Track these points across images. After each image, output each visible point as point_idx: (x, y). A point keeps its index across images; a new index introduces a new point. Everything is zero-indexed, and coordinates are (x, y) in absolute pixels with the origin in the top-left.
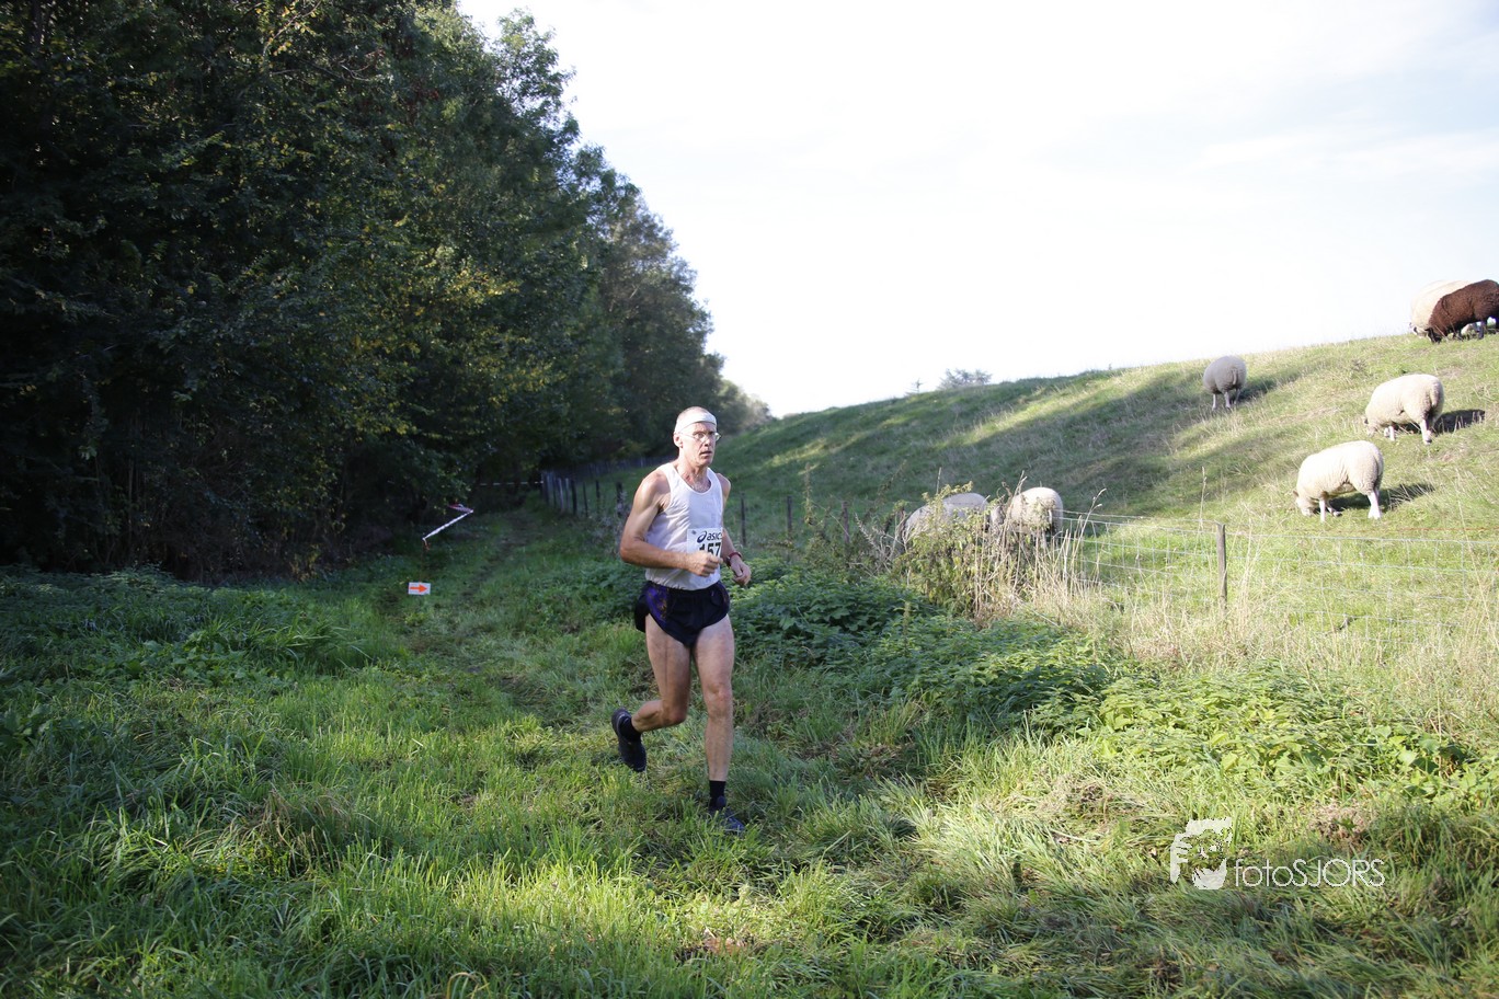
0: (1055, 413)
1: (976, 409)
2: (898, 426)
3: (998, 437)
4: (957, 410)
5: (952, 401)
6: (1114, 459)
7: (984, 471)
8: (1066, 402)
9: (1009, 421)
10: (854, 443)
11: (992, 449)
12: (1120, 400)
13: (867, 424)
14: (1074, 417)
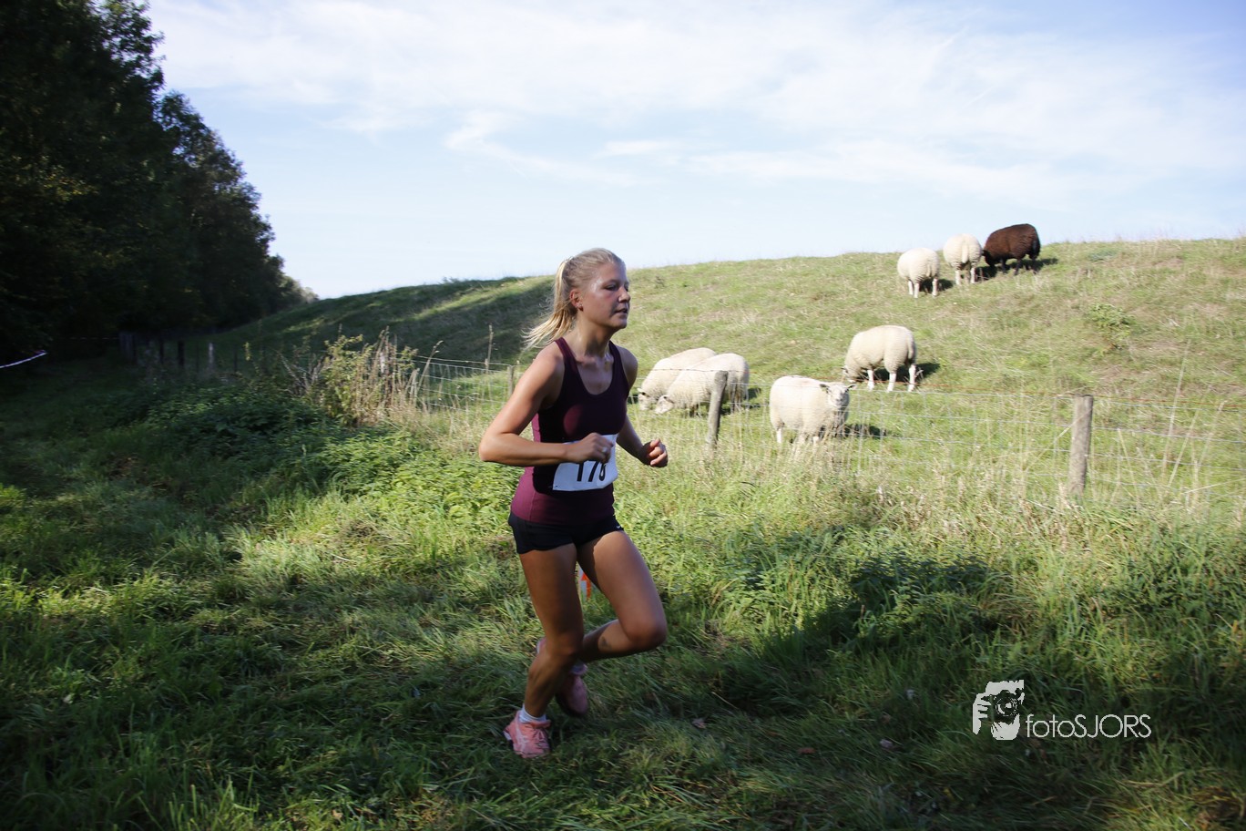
0: (478, 302)
1: (428, 299)
2: (377, 307)
3: (437, 315)
4: (416, 299)
5: (416, 292)
6: (502, 332)
7: (420, 339)
8: (484, 296)
9: (447, 305)
10: (346, 318)
11: (431, 325)
12: (521, 295)
13: (355, 308)
14: (486, 306)
